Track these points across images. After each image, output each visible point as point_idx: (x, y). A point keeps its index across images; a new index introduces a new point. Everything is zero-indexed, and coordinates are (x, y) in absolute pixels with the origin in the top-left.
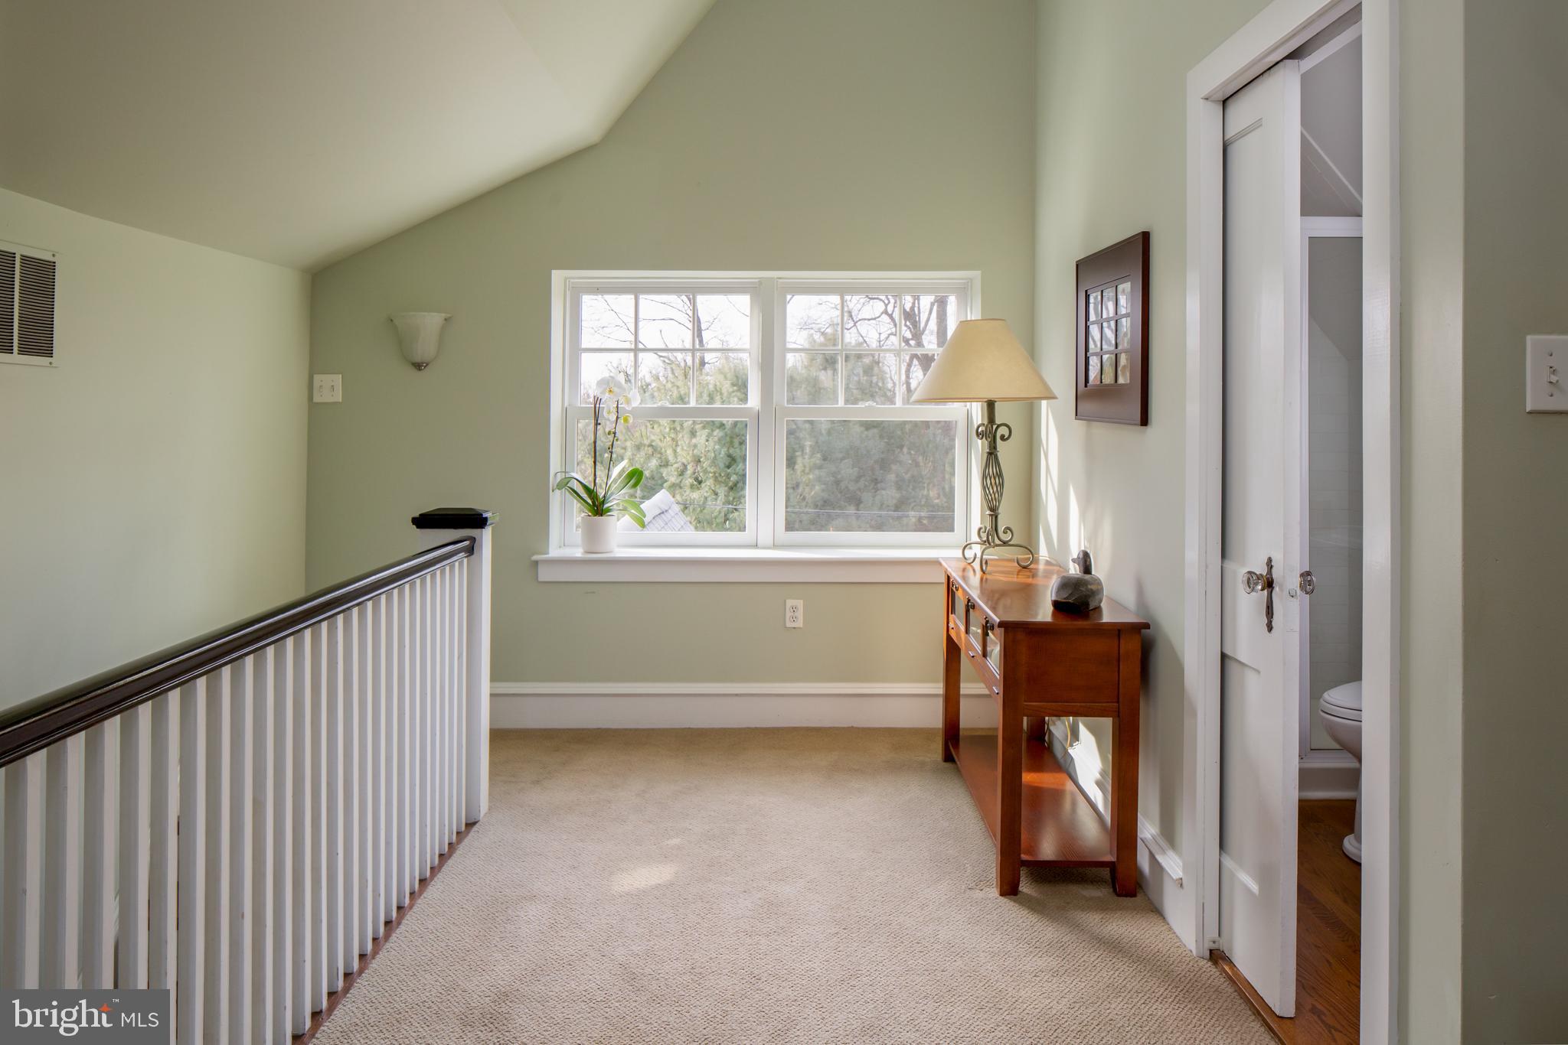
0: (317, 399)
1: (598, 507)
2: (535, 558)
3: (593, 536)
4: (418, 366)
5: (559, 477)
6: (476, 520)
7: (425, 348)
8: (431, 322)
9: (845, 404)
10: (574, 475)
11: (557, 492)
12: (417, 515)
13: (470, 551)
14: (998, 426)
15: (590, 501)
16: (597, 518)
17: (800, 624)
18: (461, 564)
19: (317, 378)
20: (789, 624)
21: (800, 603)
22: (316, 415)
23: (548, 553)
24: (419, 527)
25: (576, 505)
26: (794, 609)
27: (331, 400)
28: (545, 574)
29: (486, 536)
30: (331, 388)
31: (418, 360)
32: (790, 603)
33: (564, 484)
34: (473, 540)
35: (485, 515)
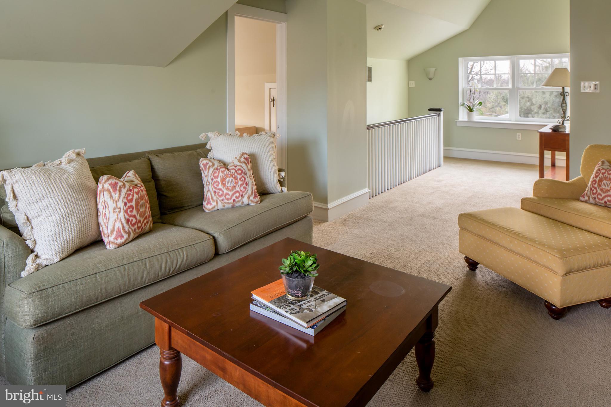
0: (410, 86)
1: (471, 110)
2: (456, 121)
3: (469, 116)
4: (430, 79)
5: (462, 103)
6: (439, 110)
7: (431, 76)
8: (432, 70)
9: (536, 87)
10: (466, 103)
11: (462, 107)
12: (429, 109)
13: (439, 115)
14: (566, 93)
15: (469, 109)
16: (471, 113)
17: (520, 139)
18: (437, 118)
19: (410, 82)
20: (518, 139)
21: (520, 134)
22: (410, 90)
23: (458, 120)
24: (429, 111)
25: (466, 110)
26: (519, 135)
27: (413, 86)
28: (458, 124)
29: (442, 113)
30: (412, 84)
31: (430, 78)
32: (518, 134)
33: (463, 105)
34: (439, 114)
35: (441, 109)
